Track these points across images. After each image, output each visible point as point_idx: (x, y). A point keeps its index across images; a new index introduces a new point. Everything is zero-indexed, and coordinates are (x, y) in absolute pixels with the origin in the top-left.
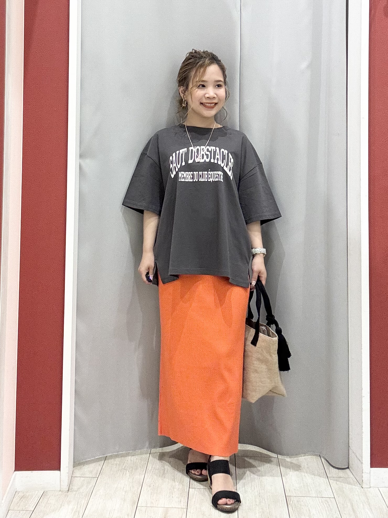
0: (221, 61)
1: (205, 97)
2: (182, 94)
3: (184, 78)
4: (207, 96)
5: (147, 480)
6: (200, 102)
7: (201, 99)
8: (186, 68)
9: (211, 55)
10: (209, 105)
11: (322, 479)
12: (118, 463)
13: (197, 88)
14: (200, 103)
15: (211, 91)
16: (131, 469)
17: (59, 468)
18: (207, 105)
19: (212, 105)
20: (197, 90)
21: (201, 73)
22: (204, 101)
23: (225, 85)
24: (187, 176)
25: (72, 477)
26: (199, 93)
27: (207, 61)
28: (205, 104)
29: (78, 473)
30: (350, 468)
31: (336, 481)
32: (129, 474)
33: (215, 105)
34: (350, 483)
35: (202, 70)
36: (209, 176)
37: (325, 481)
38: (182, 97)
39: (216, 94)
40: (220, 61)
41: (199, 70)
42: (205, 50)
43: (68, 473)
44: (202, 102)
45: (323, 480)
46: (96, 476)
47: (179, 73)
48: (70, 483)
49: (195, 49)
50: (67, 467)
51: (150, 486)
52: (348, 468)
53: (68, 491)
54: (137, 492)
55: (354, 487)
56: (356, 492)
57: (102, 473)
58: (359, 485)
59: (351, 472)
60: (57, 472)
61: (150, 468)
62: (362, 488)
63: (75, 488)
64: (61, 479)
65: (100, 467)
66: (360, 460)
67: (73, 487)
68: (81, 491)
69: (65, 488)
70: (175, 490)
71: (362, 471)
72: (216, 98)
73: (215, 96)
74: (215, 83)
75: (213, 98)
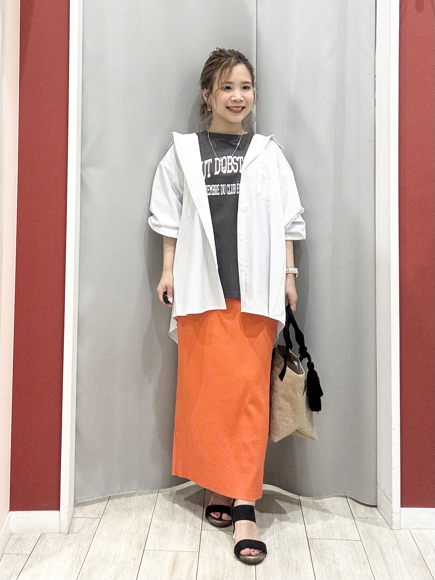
0: (249, 60)
1: (231, 100)
2: (205, 97)
3: (208, 80)
4: (233, 98)
5: (156, 521)
6: (225, 105)
7: (227, 102)
8: (210, 68)
9: (237, 55)
10: (236, 109)
11: (347, 519)
12: (123, 502)
13: (223, 90)
14: (225, 107)
15: (237, 94)
16: (137, 509)
17: (58, 508)
18: (234, 109)
19: (239, 109)
20: (222, 92)
21: (226, 75)
22: (230, 104)
23: (254, 87)
24: (214, 190)
25: (72, 517)
26: (225, 95)
27: (233, 60)
28: (232, 108)
29: (79, 512)
30: (378, 507)
31: (363, 522)
32: (135, 515)
33: (242, 109)
34: (377, 524)
35: (228, 70)
37: (351, 523)
38: (206, 100)
39: (243, 97)
40: (247, 60)
41: (225, 70)
42: (231, 49)
43: (68, 513)
44: (227, 106)
45: (349, 521)
47: (202, 75)
48: (71, 524)
49: (219, 48)
50: (67, 507)
51: (158, 528)
52: (376, 506)
53: (69, 533)
54: (144, 535)
55: (382, 528)
56: (385, 534)
57: (105, 513)
58: (388, 527)
59: (378, 510)
60: (56, 512)
61: (158, 508)
62: (392, 529)
63: (76, 530)
64: (61, 520)
65: (103, 507)
66: (389, 499)
67: (74, 529)
68: (83, 532)
69: (65, 530)
70: (186, 532)
71: (392, 511)
72: (243, 101)
73: (242, 99)
74: (242, 84)
75: (240, 101)
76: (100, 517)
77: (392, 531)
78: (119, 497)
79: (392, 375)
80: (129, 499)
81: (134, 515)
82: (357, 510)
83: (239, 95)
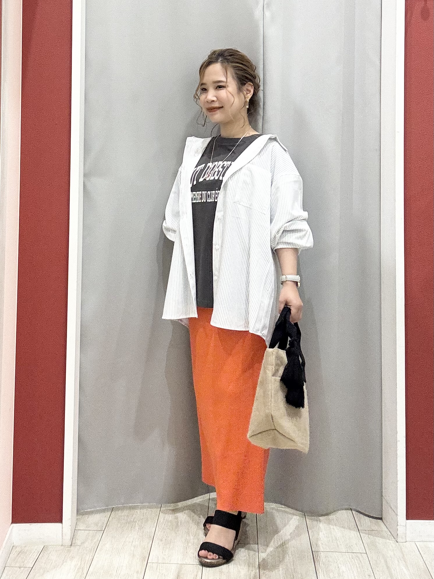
5: (159, 534)
11: (352, 532)
12: (126, 514)
13: (202, 92)
16: (140, 522)
17: (60, 521)
20: (202, 94)
25: (75, 530)
29: (82, 525)
30: (383, 520)
31: (369, 534)
32: (138, 527)
34: (383, 537)
37: (356, 535)
39: (216, 97)
43: (70, 526)
45: (354, 534)
48: (73, 538)
50: (70, 519)
51: (161, 540)
52: (381, 519)
53: (71, 545)
54: (148, 547)
55: (388, 541)
56: (391, 546)
57: (108, 526)
58: (393, 539)
59: (384, 523)
60: (59, 525)
61: (161, 521)
62: (397, 542)
63: (79, 542)
64: (64, 533)
65: (106, 520)
66: (394, 512)
67: (76, 542)
68: (85, 545)
69: (68, 542)
70: (190, 545)
71: (397, 523)
72: (216, 101)
73: (215, 99)
74: (215, 84)
75: (211, 101)
76: (103, 530)
77: (397, 544)
78: (123, 509)
79: (397, 386)
80: (132, 511)
82: (362, 522)
83: (211, 95)
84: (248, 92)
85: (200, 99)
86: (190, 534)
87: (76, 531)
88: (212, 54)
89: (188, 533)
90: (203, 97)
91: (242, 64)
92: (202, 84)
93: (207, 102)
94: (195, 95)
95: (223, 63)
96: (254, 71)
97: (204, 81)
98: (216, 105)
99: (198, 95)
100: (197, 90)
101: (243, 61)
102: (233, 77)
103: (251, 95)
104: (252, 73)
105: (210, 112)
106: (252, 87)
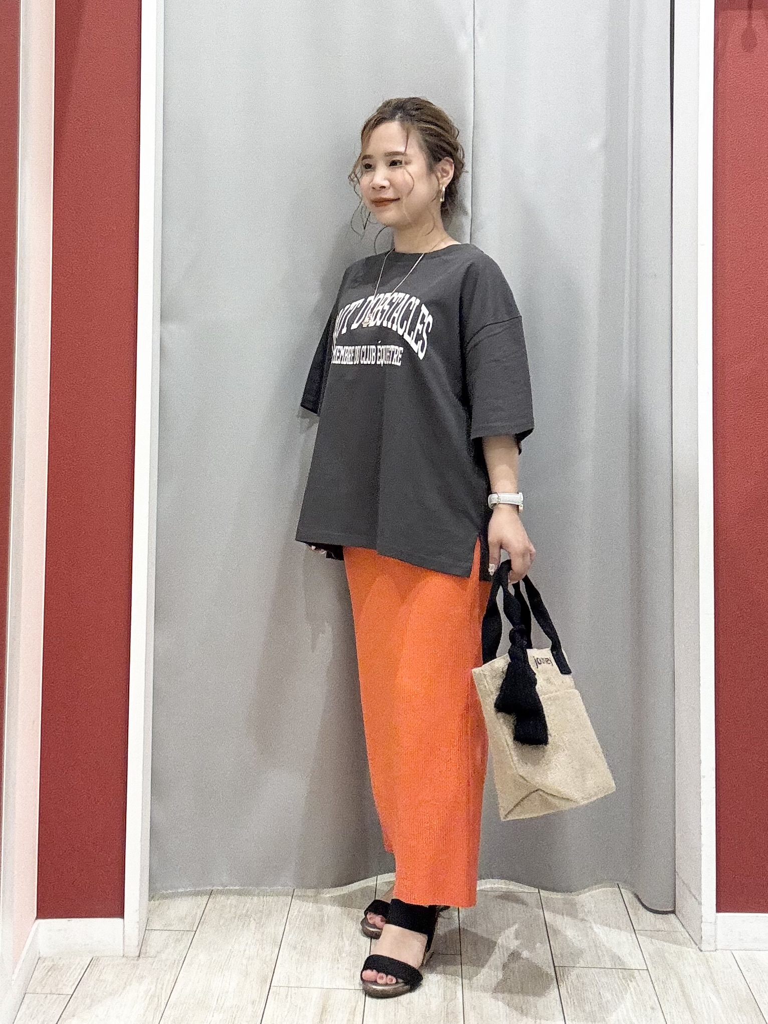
4: (373, 185)
5: (289, 938)
6: (369, 198)
11: (623, 933)
12: (234, 903)
16: (259, 915)
17: (121, 915)
25: (146, 929)
26: (364, 180)
29: (157, 922)
30: (677, 914)
31: (652, 937)
34: (675, 942)
36: (379, 354)
37: (630, 939)
39: (389, 180)
43: (138, 922)
45: (626, 937)
46: (192, 929)
48: (143, 942)
50: (136, 911)
51: (295, 948)
52: (673, 913)
53: (139, 956)
54: (271, 960)
55: (685, 948)
56: (689, 958)
57: (203, 922)
58: (694, 945)
59: (678, 919)
60: (117, 921)
61: (295, 915)
62: (701, 951)
63: (152, 951)
64: (126, 934)
65: (200, 912)
66: (696, 899)
67: (148, 950)
68: (164, 956)
69: (133, 951)
70: (344, 955)
71: (701, 918)
72: (389, 188)
73: (386, 183)
74: (388, 158)
75: (381, 187)
76: (195, 929)
77: (700, 953)
78: (228, 893)
80: (244, 898)
81: (253, 925)
82: (640, 917)
83: (381, 176)
84: (445, 174)
85: (361, 183)
86: (344, 935)
87: (147, 931)
88: (385, 106)
89: (341, 936)
90: (366, 180)
91: (436, 125)
92: (365, 157)
93: (373, 188)
94: (351, 174)
95: (403, 121)
96: (456, 139)
97: (369, 152)
98: (389, 194)
99: (358, 176)
100: (355, 166)
101: (438, 120)
102: (421, 147)
103: (449, 179)
104: (452, 141)
105: (377, 206)
106: (452, 166)
